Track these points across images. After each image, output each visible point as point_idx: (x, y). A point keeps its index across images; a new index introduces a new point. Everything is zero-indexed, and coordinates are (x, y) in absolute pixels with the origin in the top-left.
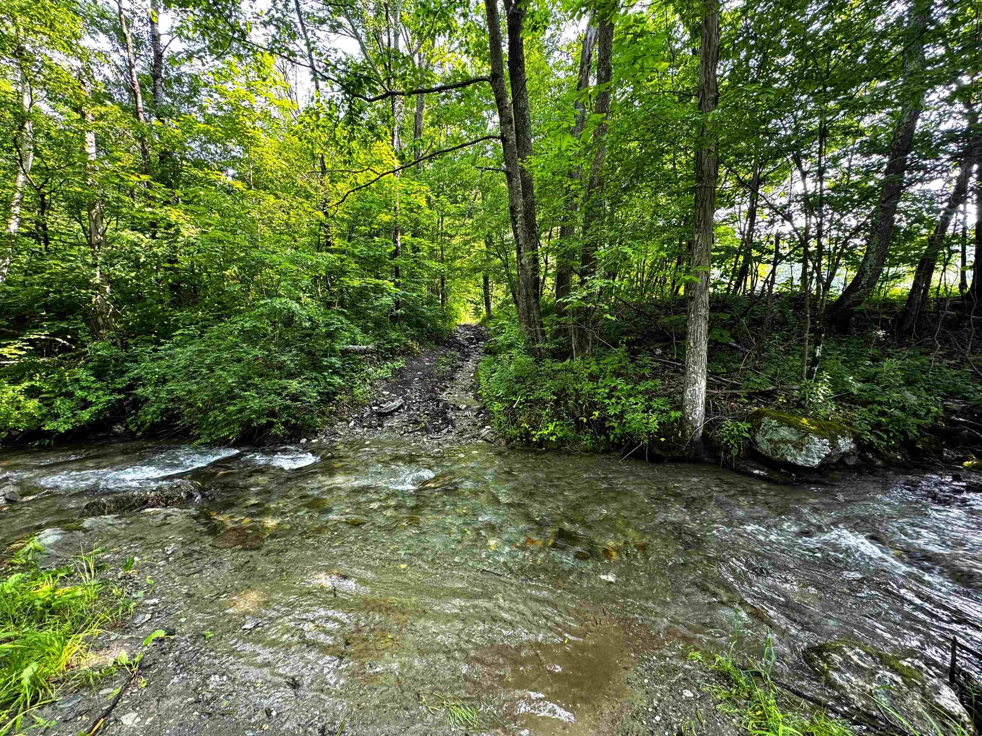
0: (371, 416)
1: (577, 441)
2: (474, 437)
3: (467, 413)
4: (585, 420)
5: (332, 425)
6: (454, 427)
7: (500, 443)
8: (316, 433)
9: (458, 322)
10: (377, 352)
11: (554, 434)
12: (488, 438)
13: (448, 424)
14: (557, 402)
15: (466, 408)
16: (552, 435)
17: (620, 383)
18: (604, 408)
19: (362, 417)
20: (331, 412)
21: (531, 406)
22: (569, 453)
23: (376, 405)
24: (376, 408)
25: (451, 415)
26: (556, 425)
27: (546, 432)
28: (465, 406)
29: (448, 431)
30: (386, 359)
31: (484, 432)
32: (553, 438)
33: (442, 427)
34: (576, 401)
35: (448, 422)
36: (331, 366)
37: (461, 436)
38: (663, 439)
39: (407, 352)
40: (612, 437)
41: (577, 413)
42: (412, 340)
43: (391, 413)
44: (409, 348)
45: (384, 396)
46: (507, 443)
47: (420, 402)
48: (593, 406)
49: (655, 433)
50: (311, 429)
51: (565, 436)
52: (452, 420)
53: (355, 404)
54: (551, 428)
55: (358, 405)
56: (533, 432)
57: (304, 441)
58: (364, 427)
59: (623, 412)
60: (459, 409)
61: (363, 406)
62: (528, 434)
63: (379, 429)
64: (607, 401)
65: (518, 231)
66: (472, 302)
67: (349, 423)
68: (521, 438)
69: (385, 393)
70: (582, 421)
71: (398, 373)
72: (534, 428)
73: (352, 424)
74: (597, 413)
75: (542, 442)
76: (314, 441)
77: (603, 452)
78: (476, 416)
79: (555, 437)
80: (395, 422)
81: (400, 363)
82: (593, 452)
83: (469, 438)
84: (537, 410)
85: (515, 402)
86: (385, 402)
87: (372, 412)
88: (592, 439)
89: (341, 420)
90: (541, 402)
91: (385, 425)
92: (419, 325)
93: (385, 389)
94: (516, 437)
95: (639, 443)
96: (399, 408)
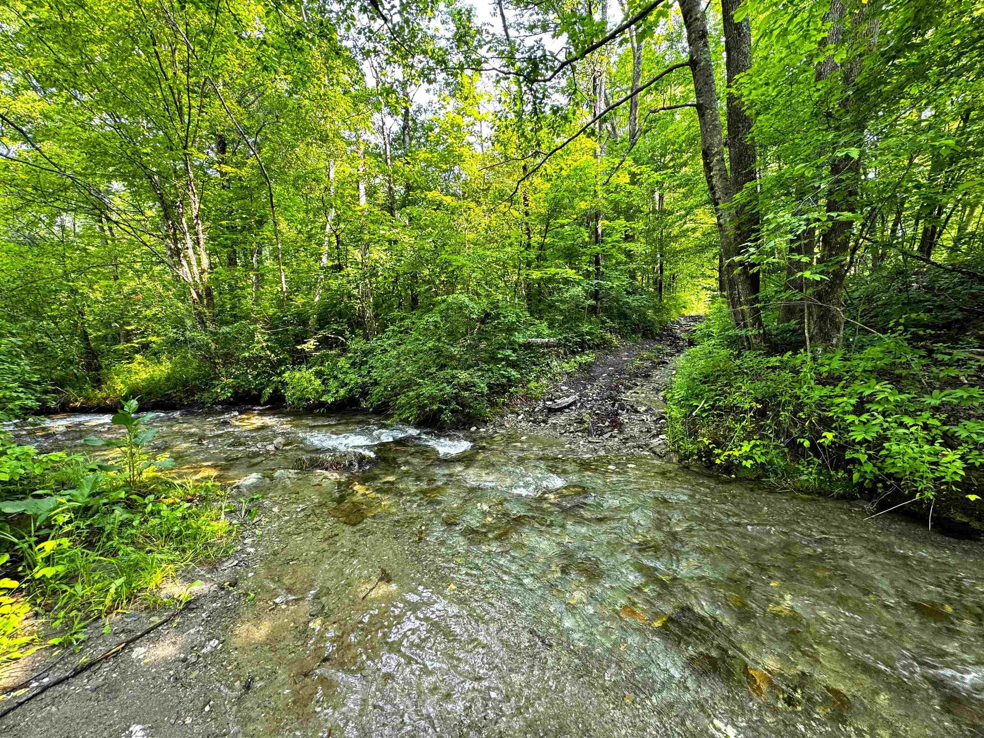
0: (541, 411)
1: (789, 473)
2: (639, 447)
3: (644, 417)
4: (807, 444)
5: (502, 417)
6: (621, 432)
7: (671, 459)
8: (486, 422)
9: (686, 313)
10: (565, 346)
11: (752, 458)
12: (657, 450)
13: (615, 427)
14: (761, 414)
15: (646, 411)
16: (747, 458)
17: (883, 390)
18: (846, 429)
19: (533, 411)
20: (504, 404)
21: (720, 415)
22: (772, 490)
23: (551, 400)
24: (550, 403)
25: (624, 417)
26: (755, 446)
27: (737, 453)
28: (644, 408)
29: (611, 436)
30: (574, 353)
31: (655, 442)
32: (748, 463)
33: (606, 430)
34: (795, 413)
35: (617, 424)
36: (506, 358)
37: (624, 443)
38: (973, 497)
39: (602, 346)
40: (856, 476)
41: (795, 432)
42: (611, 332)
43: (561, 410)
44: (605, 341)
45: (562, 391)
46: (680, 461)
47: (596, 400)
48: (827, 423)
49: (956, 483)
50: (481, 419)
51: (770, 462)
52: (622, 424)
53: (529, 398)
54: (746, 447)
55: (531, 399)
56: (717, 451)
57: (473, 429)
58: (529, 422)
59: (883, 438)
60: (636, 411)
61: (537, 399)
62: (709, 453)
63: (542, 425)
64: (850, 418)
65: (714, 180)
66: (708, 289)
67: (518, 415)
68: (700, 457)
69: (564, 388)
70: (801, 444)
71: (586, 368)
72: (718, 445)
73: (520, 417)
74: (830, 436)
75: (730, 466)
76: (482, 430)
77: (842, 497)
78: (656, 422)
79: (750, 462)
80: (561, 419)
81: (588, 358)
82: (820, 493)
83: (634, 447)
84: (729, 422)
85: (697, 406)
86: (560, 397)
87: (545, 407)
88: (819, 473)
89: (512, 413)
90: (734, 410)
91: (550, 421)
92: (623, 316)
93: (565, 384)
94: (692, 454)
95: (912, 495)
96: (571, 405)
